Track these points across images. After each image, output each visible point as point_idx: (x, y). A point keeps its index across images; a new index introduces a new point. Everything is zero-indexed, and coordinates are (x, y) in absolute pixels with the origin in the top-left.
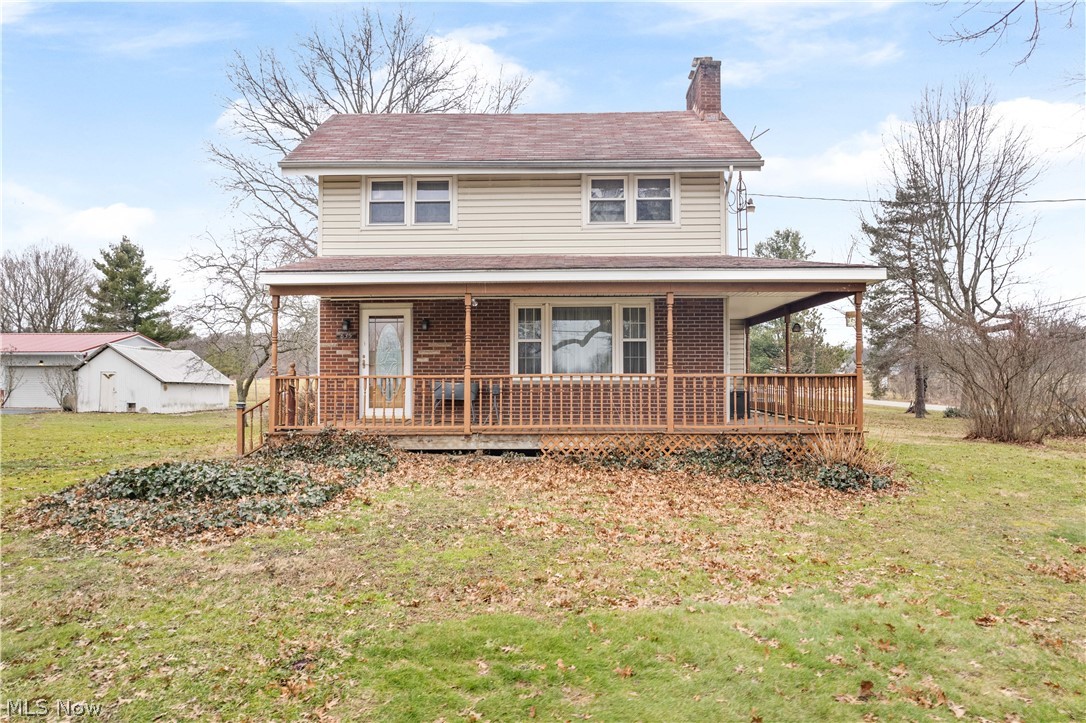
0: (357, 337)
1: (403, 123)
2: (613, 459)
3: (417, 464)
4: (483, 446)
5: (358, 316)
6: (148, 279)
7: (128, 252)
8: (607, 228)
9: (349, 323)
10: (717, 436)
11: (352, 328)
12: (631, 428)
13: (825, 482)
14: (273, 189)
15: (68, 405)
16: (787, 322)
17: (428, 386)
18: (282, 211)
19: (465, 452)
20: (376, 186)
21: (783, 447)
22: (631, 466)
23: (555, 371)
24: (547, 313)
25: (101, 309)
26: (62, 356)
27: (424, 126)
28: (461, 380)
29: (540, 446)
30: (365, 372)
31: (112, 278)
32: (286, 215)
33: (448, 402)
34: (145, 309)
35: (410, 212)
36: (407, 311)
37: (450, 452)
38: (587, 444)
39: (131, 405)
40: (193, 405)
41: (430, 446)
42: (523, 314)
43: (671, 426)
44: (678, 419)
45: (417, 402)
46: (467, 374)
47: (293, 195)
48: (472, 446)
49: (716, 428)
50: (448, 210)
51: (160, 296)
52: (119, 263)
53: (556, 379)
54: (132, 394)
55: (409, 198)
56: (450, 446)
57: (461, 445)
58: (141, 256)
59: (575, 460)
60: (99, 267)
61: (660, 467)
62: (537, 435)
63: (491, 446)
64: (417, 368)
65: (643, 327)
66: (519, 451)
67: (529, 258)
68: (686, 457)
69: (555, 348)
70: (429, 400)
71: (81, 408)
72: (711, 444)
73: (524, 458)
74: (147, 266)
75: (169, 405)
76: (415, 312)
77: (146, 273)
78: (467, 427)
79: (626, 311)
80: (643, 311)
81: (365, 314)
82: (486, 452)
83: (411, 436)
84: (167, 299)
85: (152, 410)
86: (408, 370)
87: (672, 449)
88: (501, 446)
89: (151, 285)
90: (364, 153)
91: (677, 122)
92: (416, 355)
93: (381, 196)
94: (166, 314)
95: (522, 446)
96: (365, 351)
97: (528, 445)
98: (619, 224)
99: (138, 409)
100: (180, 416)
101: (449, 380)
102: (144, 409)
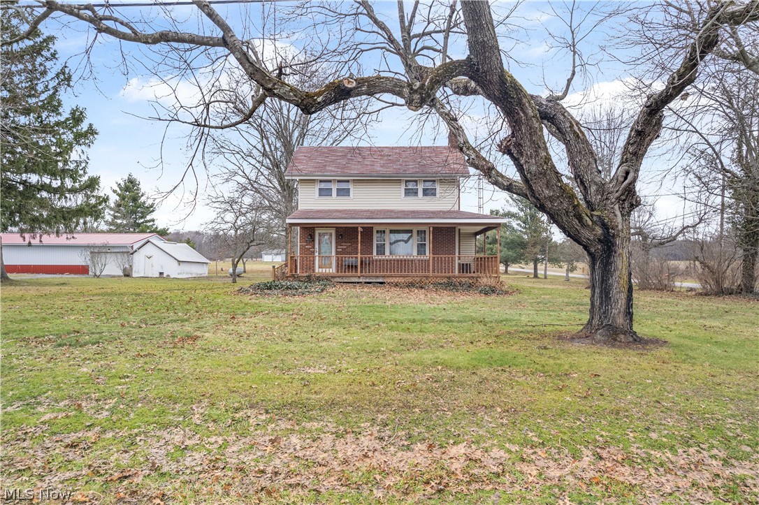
0: (314, 241)
1: (329, 152)
2: (411, 285)
3: (342, 286)
4: (364, 281)
5: (314, 233)
6: (142, 199)
7: (132, 183)
8: (411, 199)
9: (310, 235)
10: (447, 277)
11: (312, 237)
12: (416, 275)
13: (481, 292)
14: (233, 152)
15: (126, 273)
16: (485, 235)
17: (342, 260)
18: (239, 166)
19: (358, 283)
20: (321, 181)
21: (471, 281)
22: (417, 288)
23: (391, 254)
24: (387, 231)
25: (115, 217)
26: (120, 247)
27: (338, 154)
28: (357, 258)
29: (385, 281)
30: (317, 254)
31: (123, 198)
32: (241, 168)
33: (349, 266)
34: (142, 218)
35: (334, 192)
36: (333, 232)
37: (353, 283)
38: (401, 280)
39: (161, 274)
40: (191, 274)
41: (346, 281)
42: (377, 232)
43: (431, 274)
44: (434, 271)
45: (338, 266)
46: (359, 255)
47: (242, 154)
48: (361, 280)
49: (447, 275)
50: (349, 192)
51: (150, 209)
52: (127, 189)
53: (391, 257)
54: (162, 267)
55: (334, 187)
56: (353, 281)
57: (357, 280)
58: (139, 185)
59: (397, 285)
60: (115, 191)
61: (427, 288)
62: (383, 277)
63: (367, 280)
64: (337, 253)
65: (425, 238)
66: (377, 282)
67: (381, 211)
68: (436, 285)
69: (391, 244)
70: (342, 265)
71: (135, 275)
72: (445, 280)
73: (379, 285)
74: (142, 191)
75: (181, 273)
76: (337, 231)
77: (142, 195)
78: (359, 274)
79: (418, 231)
80: (425, 231)
81: (317, 232)
82: (365, 283)
83: (339, 277)
84: (153, 211)
85: (172, 276)
86: (334, 254)
87: (431, 282)
88: (371, 281)
89: (144, 202)
90: (317, 169)
91: (442, 153)
92: (337, 248)
93: (323, 186)
94: (153, 220)
95: (378, 281)
96: (317, 246)
97: (381, 280)
98: (415, 198)
99: (165, 276)
100: (187, 279)
101: (352, 258)
102: (168, 276)
